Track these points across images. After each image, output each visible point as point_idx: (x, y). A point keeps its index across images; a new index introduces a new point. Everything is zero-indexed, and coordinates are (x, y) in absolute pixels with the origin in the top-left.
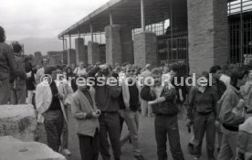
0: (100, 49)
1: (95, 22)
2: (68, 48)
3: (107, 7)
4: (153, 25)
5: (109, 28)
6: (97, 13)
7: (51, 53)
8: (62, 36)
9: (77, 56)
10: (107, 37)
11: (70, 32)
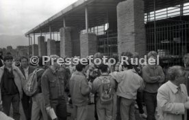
0: (56, 44)
1: (52, 25)
2: (33, 43)
3: (61, 14)
4: (96, 28)
5: (62, 29)
6: (54, 18)
7: (20, 47)
8: (28, 34)
9: (39, 49)
10: (61, 36)
11: (35, 32)
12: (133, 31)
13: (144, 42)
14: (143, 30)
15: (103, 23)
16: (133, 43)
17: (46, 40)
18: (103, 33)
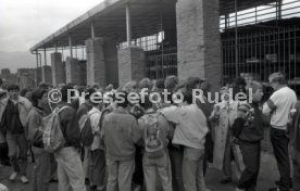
0: (80, 65)
1: (74, 34)
2: (43, 64)
3: (87, 17)
4: (144, 39)
5: (89, 42)
6: (76, 23)
7: (22, 71)
8: (35, 50)
9: (54, 74)
10: (88, 52)
11: (45, 45)
12: (202, 43)
13: (219, 60)
14: (218, 42)
15: (155, 32)
16: (202, 63)
17: (64, 59)
18: (155, 48)
